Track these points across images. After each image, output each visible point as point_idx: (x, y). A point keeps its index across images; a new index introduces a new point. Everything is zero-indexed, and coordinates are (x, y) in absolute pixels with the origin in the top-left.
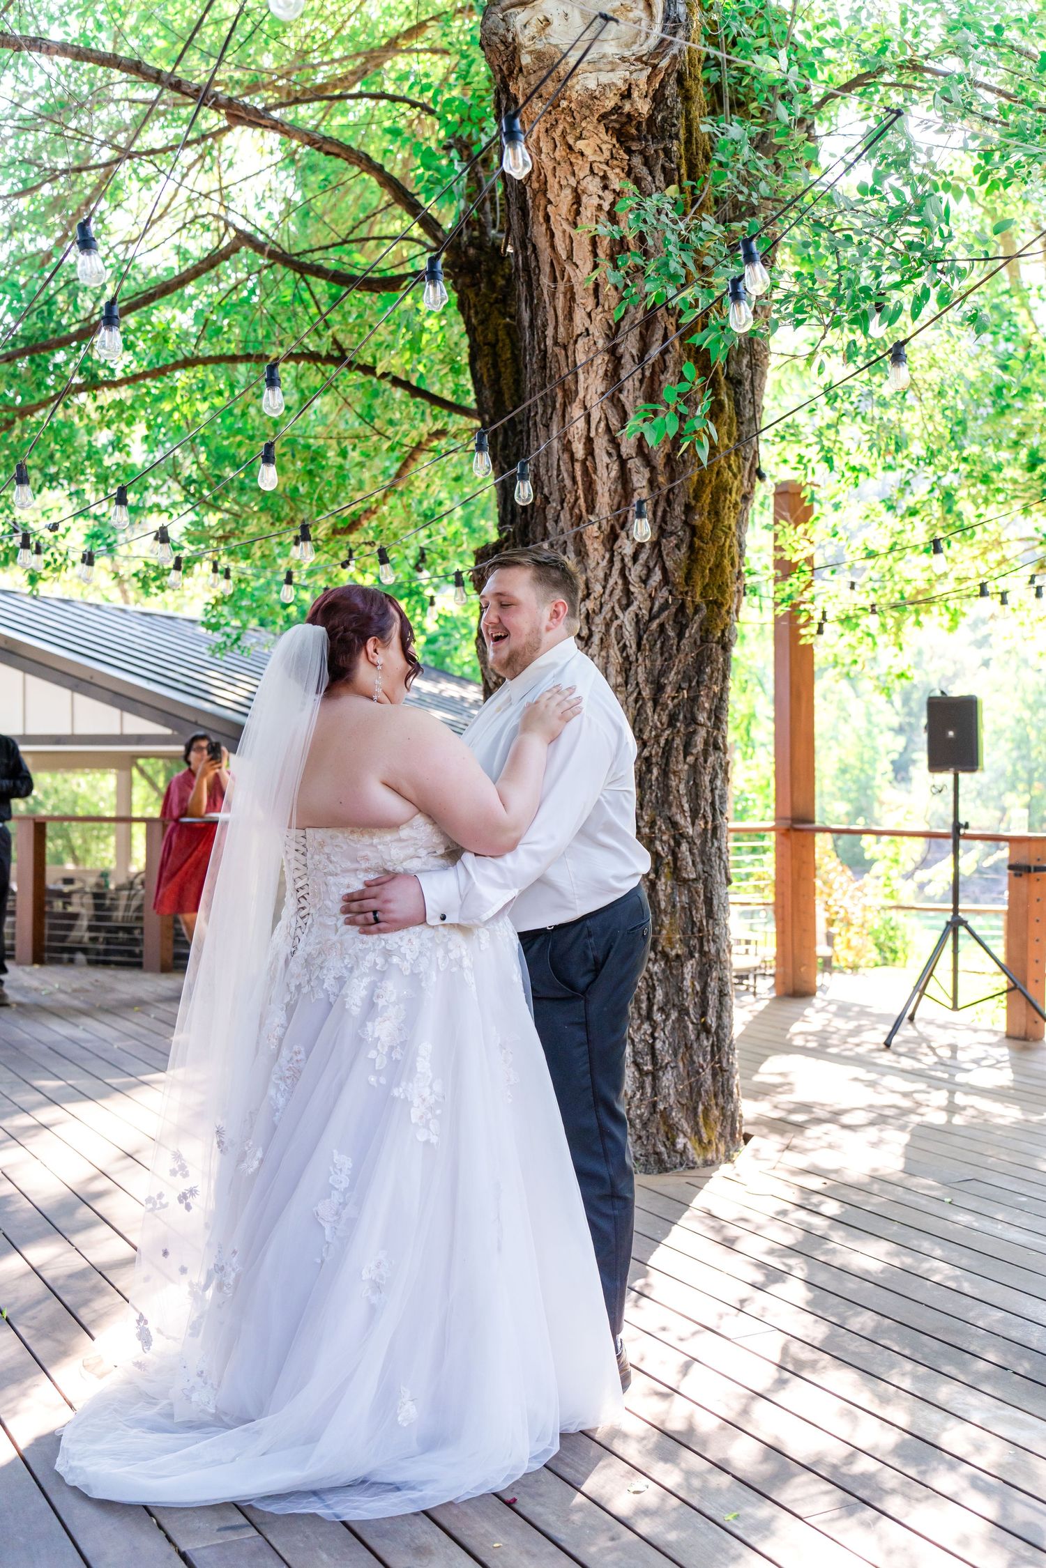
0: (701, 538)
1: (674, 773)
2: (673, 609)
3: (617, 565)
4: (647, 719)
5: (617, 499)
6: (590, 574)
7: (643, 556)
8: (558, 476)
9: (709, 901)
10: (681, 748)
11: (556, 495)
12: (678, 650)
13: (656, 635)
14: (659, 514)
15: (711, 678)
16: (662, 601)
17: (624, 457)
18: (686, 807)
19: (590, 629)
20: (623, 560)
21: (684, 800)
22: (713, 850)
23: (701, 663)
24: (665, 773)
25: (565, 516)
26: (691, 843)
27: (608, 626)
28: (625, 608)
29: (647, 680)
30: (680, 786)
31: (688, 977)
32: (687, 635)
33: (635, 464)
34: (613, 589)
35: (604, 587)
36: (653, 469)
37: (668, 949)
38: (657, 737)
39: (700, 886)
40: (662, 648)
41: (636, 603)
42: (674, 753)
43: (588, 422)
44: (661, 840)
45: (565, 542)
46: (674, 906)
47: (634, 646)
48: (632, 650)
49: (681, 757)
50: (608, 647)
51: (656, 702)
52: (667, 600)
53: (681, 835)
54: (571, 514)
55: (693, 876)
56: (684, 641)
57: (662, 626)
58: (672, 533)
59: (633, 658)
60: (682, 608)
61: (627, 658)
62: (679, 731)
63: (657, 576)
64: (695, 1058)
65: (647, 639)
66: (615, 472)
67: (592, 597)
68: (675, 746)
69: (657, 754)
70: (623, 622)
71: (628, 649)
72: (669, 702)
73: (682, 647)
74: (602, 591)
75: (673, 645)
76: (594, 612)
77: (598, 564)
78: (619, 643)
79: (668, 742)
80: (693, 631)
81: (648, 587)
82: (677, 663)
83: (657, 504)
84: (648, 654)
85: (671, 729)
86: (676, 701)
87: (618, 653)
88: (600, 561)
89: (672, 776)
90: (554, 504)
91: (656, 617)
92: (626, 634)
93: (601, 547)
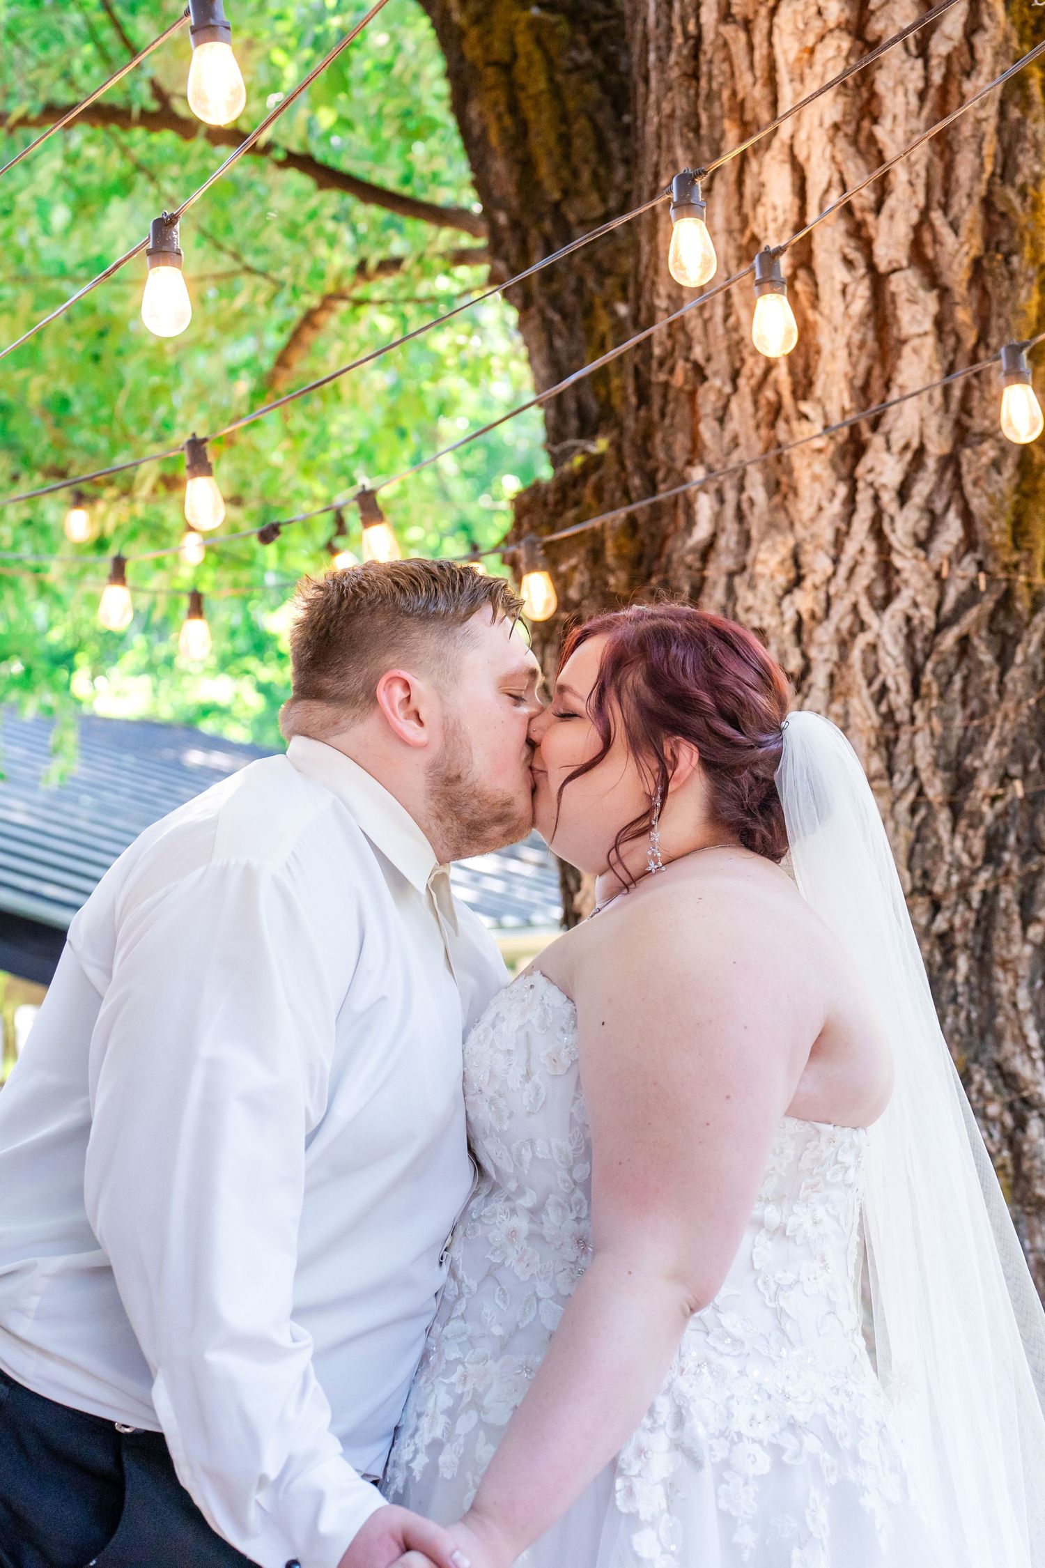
1: (1004, 964)
2: (988, 603)
3: (865, 512)
4: (938, 848)
5: (864, 363)
6: (800, 531)
7: (921, 490)
8: (726, 318)
10: (1015, 908)
11: (719, 365)
12: (1001, 692)
13: (952, 661)
14: (957, 393)
16: (963, 585)
17: (883, 267)
18: (1034, 1037)
19: (804, 656)
20: (876, 498)
21: (1029, 1024)
24: (983, 964)
25: (741, 408)
27: (844, 645)
28: (882, 604)
29: (936, 764)
30: (1016, 992)
32: (1019, 658)
33: (905, 284)
34: (852, 571)
35: (836, 561)
36: (944, 293)
38: (964, 886)
40: (964, 690)
41: (906, 593)
42: (1001, 920)
43: (801, 191)
45: (743, 465)
47: (906, 689)
48: (900, 698)
49: (1016, 929)
50: (846, 694)
51: (956, 810)
52: (974, 586)
53: (1026, 1101)
54: (756, 403)
56: (1014, 673)
57: (964, 642)
59: (902, 715)
60: (1006, 600)
61: (889, 716)
62: (1008, 873)
63: (952, 530)
65: (934, 672)
66: (860, 303)
67: (808, 583)
68: (1002, 904)
69: (965, 924)
70: (878, 636)
71: (892, 696)
72: (985, 808)
73: (1010, 686)
74: (829, 569)
75: (988, 682)
76: (813, 616)
77: (820, 509)
78: (870, 684)
79: (989, 897)
80: (1032, 649)
81: (932, 557)
82: (998, 722)
83: (950, 370)
84: (934, 703)
85: (991, 868)
86: (999, 805)
87: (870, 705)
88: (825, 504)
89: (999, 973)
90: (716, 382)
91: (953, 622)
92: (885, 664)
93: (828, 473)
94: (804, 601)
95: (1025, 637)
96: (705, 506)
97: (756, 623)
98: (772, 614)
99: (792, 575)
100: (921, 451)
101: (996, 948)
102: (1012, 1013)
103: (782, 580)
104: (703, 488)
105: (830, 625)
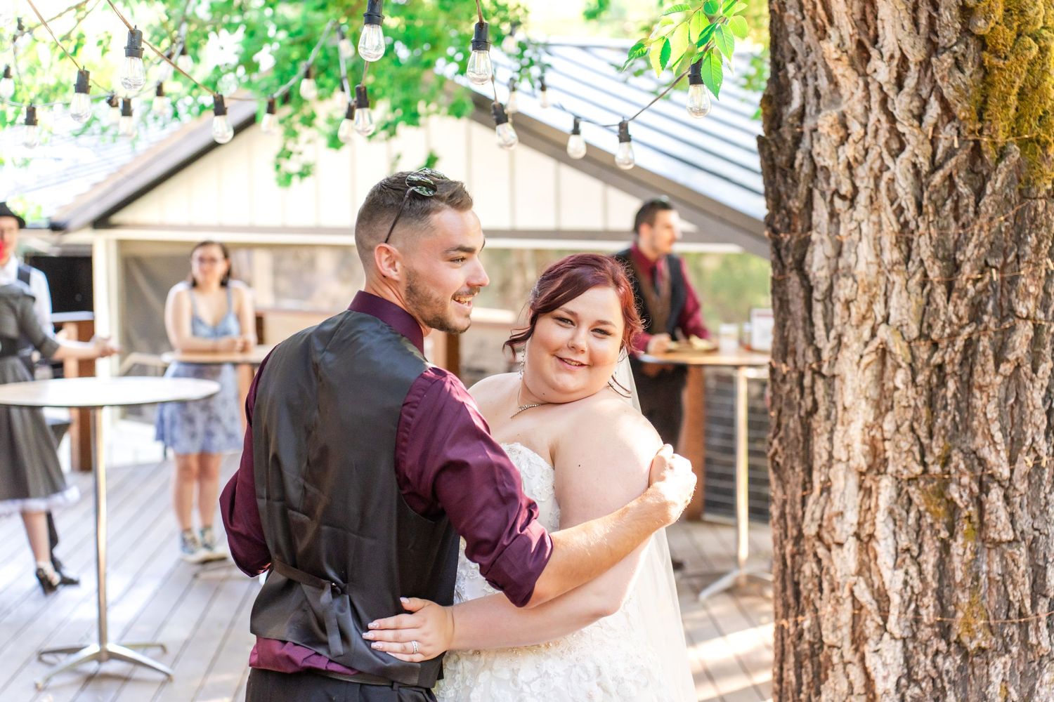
0: (996, 53)
1: (980, 388)
2: (963, 156)
3: (876, 97)
4: (937, 310)
5: (857, 6)
6: (844, 107)
7: (910, 82)
10: (990, 352)
11: (792, 2)
12: (977, 213)
13: (945, 192)
14: (923, 21)
15: (1037, 250)
16: (947, 144)
18: (998, 436)
19: (853, 184)
20: (881, 87)
21: (995, 428)
23: (1021, 229)
24: (967, 386)
25: (808, 29)
27: (877, 179)
28: (895, 155)
29: (935, 256)
30: (987, 407)
31: (996, 680)
32: (989, 190)
34: (877, 130)
35: (865, 126)
37: (965, 639)
39: (1022, 554)
40: (952, 210)
41: (909, 148)
42: (980, 359)
44: (959, 484)
45: (815, 64)
46: (977, 578)
47: (912, 208)
48: (910, 213)
49: (990, 365)
50: (878, 210)
51: (950, 288)
52: (953, 143)
53: (992, 476)
54: (814, 26)
55: (1008, 535)
56: (986, 200)
57: (949, 179)
58: (945, 49)
59: (912, 225)
60: (977, 150)
62: (986, 328)
63: (934, 109)
65: (930, 198)
67: (850, 140)
68: (981, 349)
69: (952, 361)
70: (894, 174)
71: (906, 212)
72: (969, 286)
73: (983, 208)
74: (862, 132)
75: (967, 206)
76: (856, 159)
77: (852, 94)
78: (892, 204)
79: (969, 343)
80: (998, 185)
81: (923, 125)
82: (976, 232)
83: (915, 9)
84: (931, 219)
85: (974, 325)
86: (979, 285)
87: (893, 218)
88: (854, 90)
89: (977, 393)
90: (792, 13)
91: (941, 166)
92: (900, 192)
93: (849, 72)
94: (849, 151)
95: (993, 177)
96: (796, 87)
97: (823, 163)
98: (831, 157)
99: (842, 133)
100: (904, 59)
101: (975, 377)
102: (982, 420)
103: (835, 137)
104: (795, 77)
105: (866, 166)
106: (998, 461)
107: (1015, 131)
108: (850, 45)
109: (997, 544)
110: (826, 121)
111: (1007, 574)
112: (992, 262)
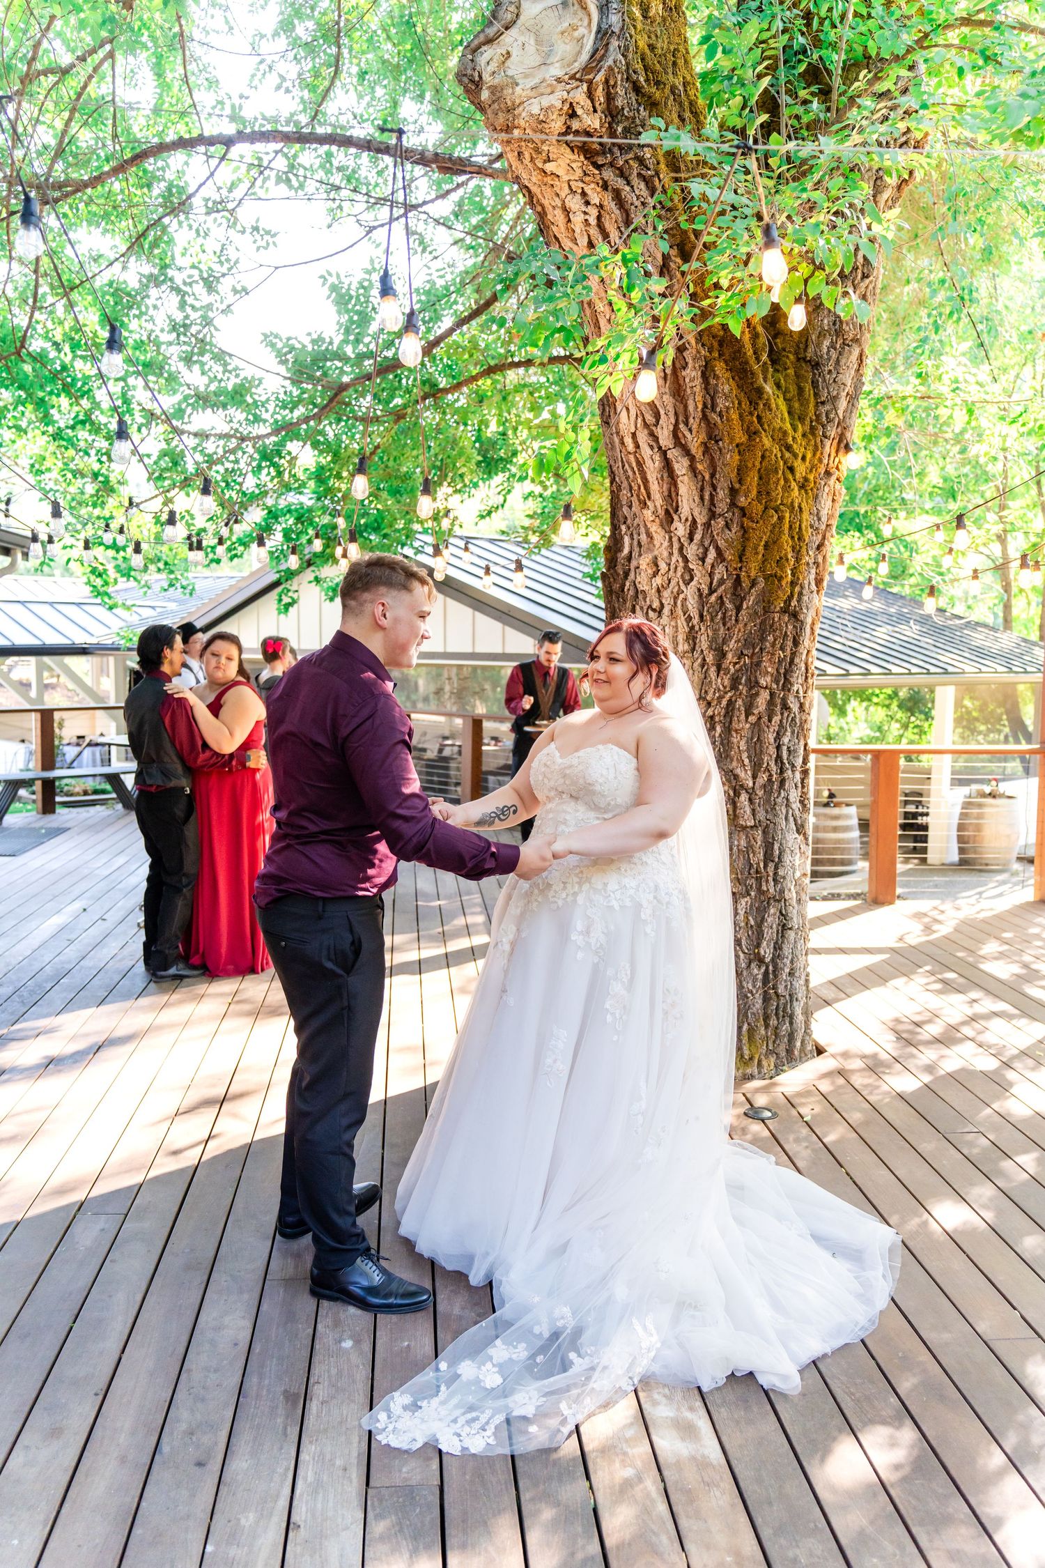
0: (751, 519)
1: (736, 731)
2: (729, 584)
3: (676, 546)
4: (710, 682)
5: (666, 486)
7: (698, 537)
8: (623, 466)
9: (768, 846)
10: (742, 708)
11: (625, 484)
12: (737, 621)
13: (717, 607)
14: (707, 497)
15: (773, 645)
16: (720, 576)
17: (664, 448)
18: (746, 761)
20: (680, 540)
21: (745, 755)
22: (779, 800)
23: (764, 631)
24: (728, 730)
25: (635, 501)
26: (751, 794)
27: (676, 598)
28: (687, 584)
29: (710, 648)
30: (740, 742)
31: (741, 912)
32: (745, 606)
33: (673, 454)
34: (676, 567)
35: (669, 565)
36: (692, 459)
38: (720, 698)
39: (759, 835)
40: (722, 619)
41: (696, 579)
42: (737, 713)
45: (639, 524)
47: (697, 617)
48: (696, 621)
49: (743, 717)
50: (676, 618)
51: (719, 668)
52: (723, 576)
53: (742, 786)
54: (639, 500)
55: (751, 823)
56: (743, 612)
57: (721, 599)
58: (720, 515)
59: (697, 628)
60: (738, 581)
61: (692, 628)
62: (741, 694)
63: (712, 554)
64: (745, 984)
65: (708, 611)
66: (658, 462)
67: (660, 573)
68: (738, 706)
69: (719, 714)
70: (687, 595)
71: (693, 619)
72: (731, 667)
73: (741, 618)
74: (667, 568)
75: (731, 616)
76: (663, 586)
77: (662, 544)
78: (685, 615)
79: (731, 703)
80: (751, 603)
81: (706, 564)
82: (736, 633)
83: (702, 489)
84: (709, 624)
85: (734, 691)
86: (738, 666)
87: (685, 624)
88: (663, 542)
89: (734, 734)
90: (624, 492)
91: (715, 591)
92: (690, 607)
93: (660, 530)
94: (658, 581)
95: (748, 598)
96: (627, 540)
97: (642, 589)
98: (647, 585)
99: (655, 569)
100: (694, 521)
102: (737, 751)
103: (650, 572)
104: (626, 534)
105: (669, 590)
106: (746, 777)
107: (762, 570)
108: (661, 512)
109: (744, 828)
110: (644, 562)
111: (750, 847)
112: (745, 652)
